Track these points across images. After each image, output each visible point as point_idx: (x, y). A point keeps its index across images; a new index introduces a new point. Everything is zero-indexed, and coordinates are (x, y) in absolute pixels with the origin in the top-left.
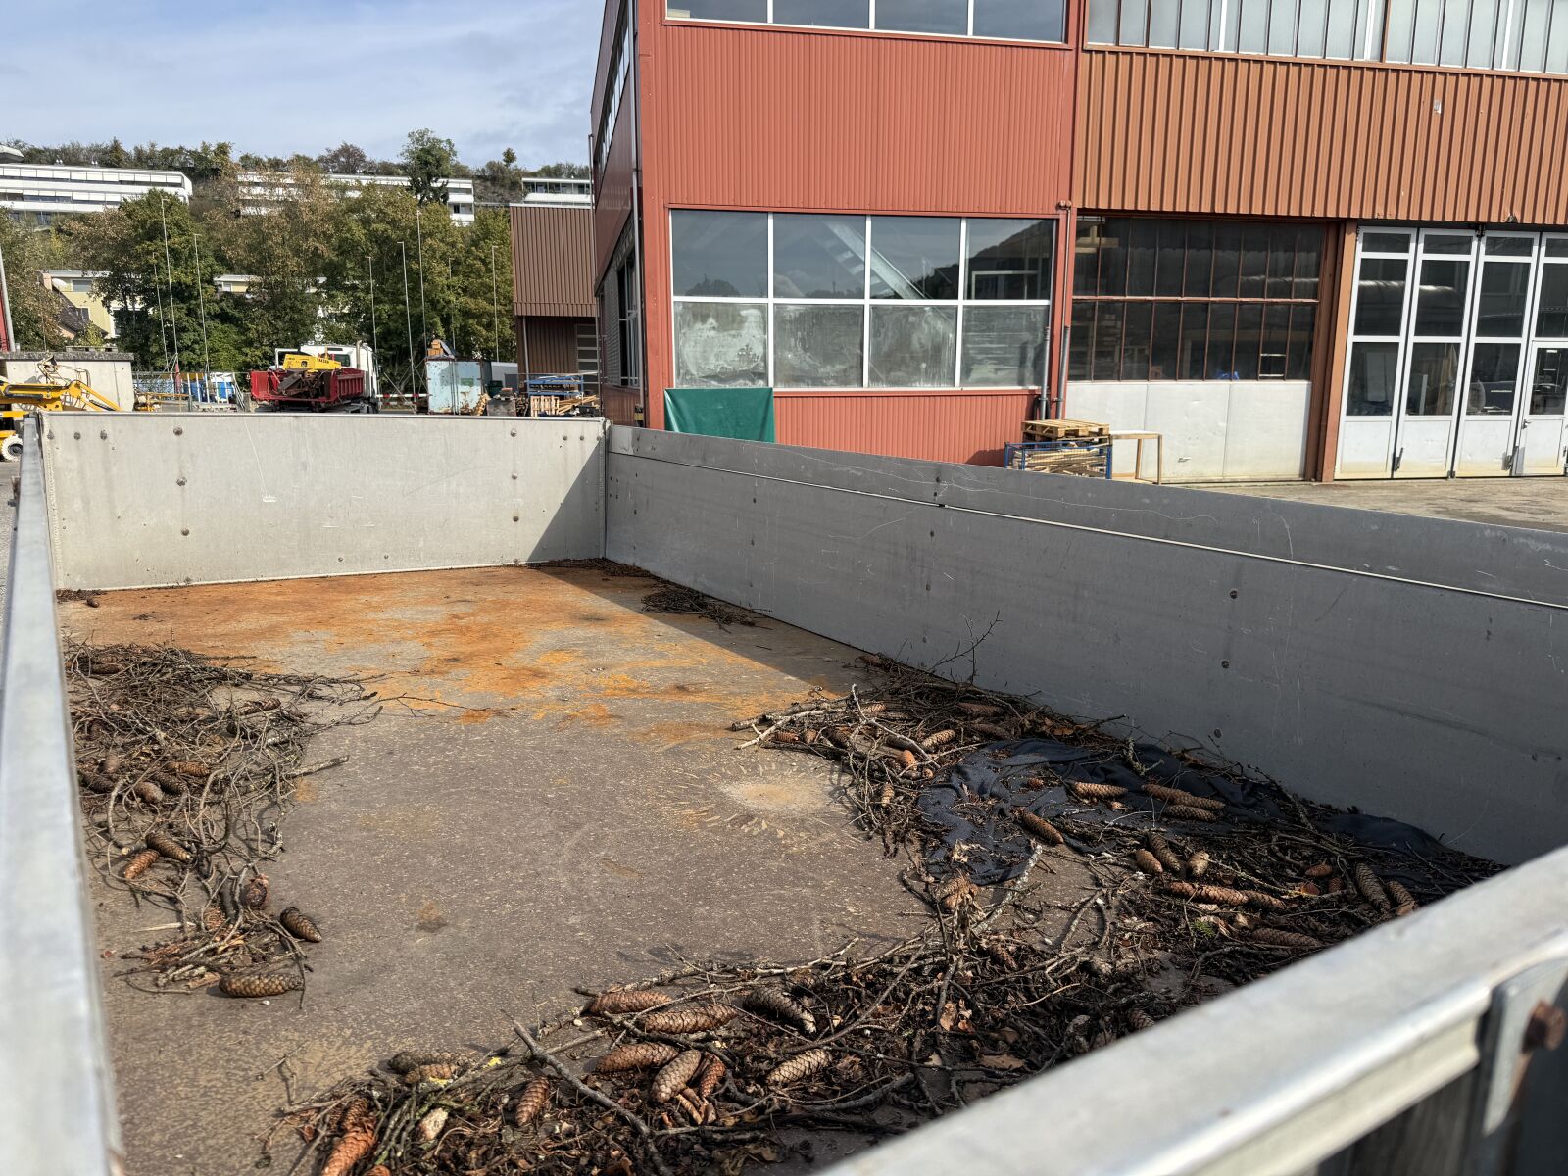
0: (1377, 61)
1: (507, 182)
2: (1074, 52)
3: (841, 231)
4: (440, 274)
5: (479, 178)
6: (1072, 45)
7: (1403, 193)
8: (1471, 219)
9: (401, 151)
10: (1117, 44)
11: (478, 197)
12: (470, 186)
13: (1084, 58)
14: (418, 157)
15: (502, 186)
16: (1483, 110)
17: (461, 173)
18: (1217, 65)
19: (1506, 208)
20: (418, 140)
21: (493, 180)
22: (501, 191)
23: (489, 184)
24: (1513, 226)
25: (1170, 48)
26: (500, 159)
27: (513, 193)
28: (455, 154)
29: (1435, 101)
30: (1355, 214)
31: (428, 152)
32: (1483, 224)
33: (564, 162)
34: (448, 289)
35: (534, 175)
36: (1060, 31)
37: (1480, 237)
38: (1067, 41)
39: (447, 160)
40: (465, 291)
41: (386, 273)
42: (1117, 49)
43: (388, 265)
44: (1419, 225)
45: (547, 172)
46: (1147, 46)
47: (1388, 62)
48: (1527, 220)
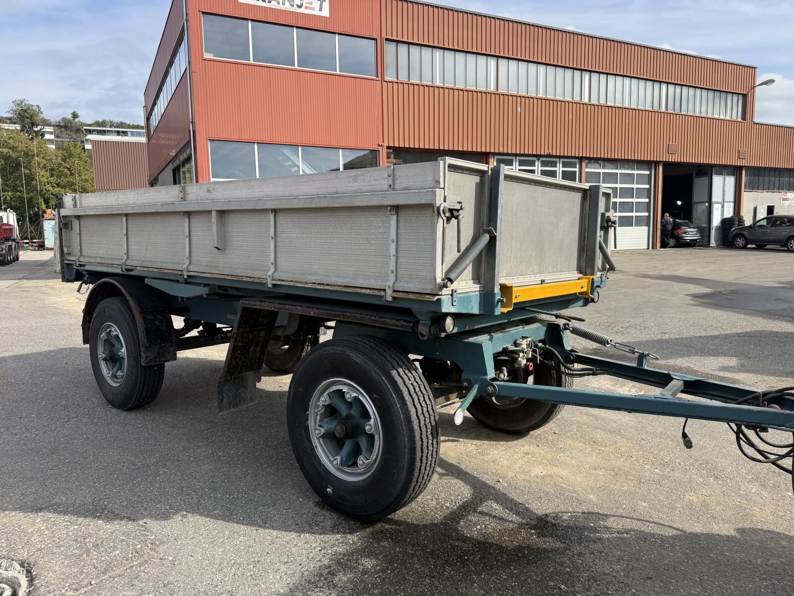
0: (496, 91)
1: (74, 129)
2: (381, 82)
3: (287, 152)
4: (43, 176)
5: (57, 126)
6: (379, 78)
7: (509, 143)
8: (534, 153)
9: (8, 110)
10: (398, 79)
11: (57, 136)
12: (52, 130)
13: (385, 84)
14: (19, 114)
15: (71, 131)
16: (535, 111)
17: (46, 123)
18: (436, 90)
19: (546, 149)
20: (18, 105)
21: (66, 127)
22: (71, 133)
23: (63, 129)
24: (549, 156)
25: (418, 82)
26: (70, 116)
27: (78, 135)
28: (42, 113)
29: (518, 107)
30: (492, 151)
31: (25, 111)
32: (539, 155)
33: (107, 119)
34: (48, 184)
35: (90, 125)
36: (374, 72)
37: (538, 160)
38: (377, 77)
39: (37, 116)
40: (58, 185)
41: (9, 175)
42: (397, 81)
43: (10, 171)
44: (516, 155)
45: (98, 124)
46: (409, 80)
47: (500, 91)
48: (554, 154)
